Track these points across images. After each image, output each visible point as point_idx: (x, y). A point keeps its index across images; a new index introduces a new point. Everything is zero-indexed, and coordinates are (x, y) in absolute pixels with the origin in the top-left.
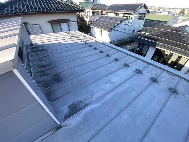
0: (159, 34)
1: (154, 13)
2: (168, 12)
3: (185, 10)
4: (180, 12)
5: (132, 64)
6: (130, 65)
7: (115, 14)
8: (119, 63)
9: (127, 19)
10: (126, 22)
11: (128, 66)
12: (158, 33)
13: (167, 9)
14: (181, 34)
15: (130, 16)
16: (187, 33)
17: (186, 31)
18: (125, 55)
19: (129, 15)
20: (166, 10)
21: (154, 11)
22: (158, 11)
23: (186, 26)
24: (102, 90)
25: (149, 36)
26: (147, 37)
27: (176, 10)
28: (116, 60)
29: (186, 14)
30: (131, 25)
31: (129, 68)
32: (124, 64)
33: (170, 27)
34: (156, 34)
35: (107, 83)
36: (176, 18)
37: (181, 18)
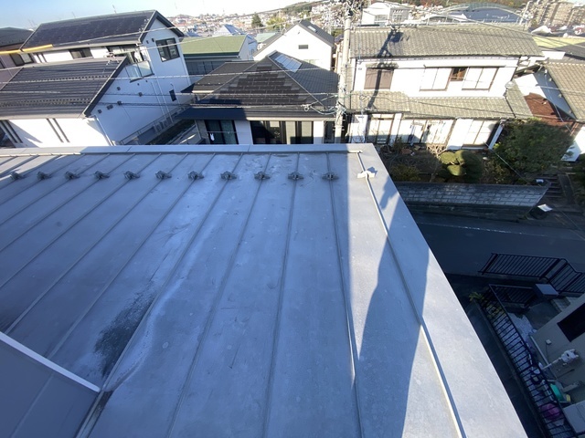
0: (235, 85)
1: (197, 36)
2: (227, 26)
3: (261, 16)
4: (253, 23)
5: (206, 169)
6: (204, 173)
7: (74, 53)
8: (175, 180)
9: (127, 62)
10: (131, 72)
11: (202, 177)
12: (232, 85)
13: (221, 20)
14: (276, 75)
15: (133, 53)
16: (285, 69)
17: (281, 65)
18: (180, 157)
19: (129, 51)
20: (221, 23)
21: (195, 30)
22: (203, 27)
23: (276, 54)
24: (166, 256)
25: (217, 98)
26: (213, 101)
27: (243, 21)
28: (163, 177)
29: (267, 26)
30: (152, 77)
31: (206, 179)
32: (190, 177)
33: (250, 65)
34: (230, 88)
35: (171, 236)
36: (251, 41)
37: (260, 37)
